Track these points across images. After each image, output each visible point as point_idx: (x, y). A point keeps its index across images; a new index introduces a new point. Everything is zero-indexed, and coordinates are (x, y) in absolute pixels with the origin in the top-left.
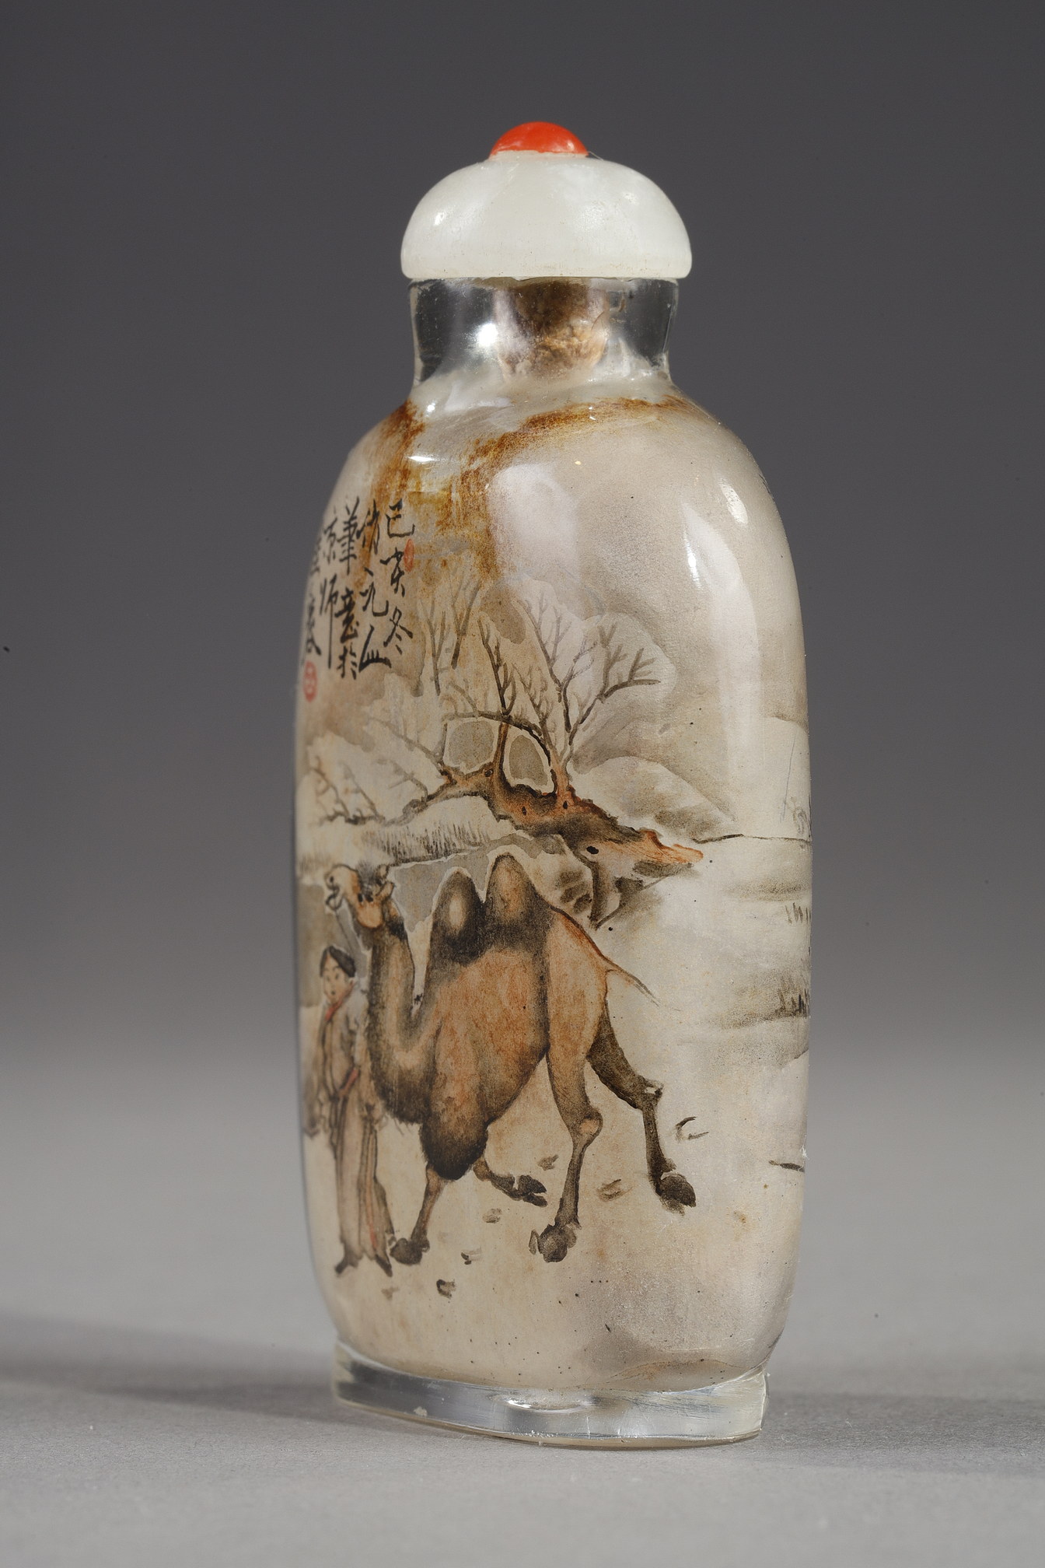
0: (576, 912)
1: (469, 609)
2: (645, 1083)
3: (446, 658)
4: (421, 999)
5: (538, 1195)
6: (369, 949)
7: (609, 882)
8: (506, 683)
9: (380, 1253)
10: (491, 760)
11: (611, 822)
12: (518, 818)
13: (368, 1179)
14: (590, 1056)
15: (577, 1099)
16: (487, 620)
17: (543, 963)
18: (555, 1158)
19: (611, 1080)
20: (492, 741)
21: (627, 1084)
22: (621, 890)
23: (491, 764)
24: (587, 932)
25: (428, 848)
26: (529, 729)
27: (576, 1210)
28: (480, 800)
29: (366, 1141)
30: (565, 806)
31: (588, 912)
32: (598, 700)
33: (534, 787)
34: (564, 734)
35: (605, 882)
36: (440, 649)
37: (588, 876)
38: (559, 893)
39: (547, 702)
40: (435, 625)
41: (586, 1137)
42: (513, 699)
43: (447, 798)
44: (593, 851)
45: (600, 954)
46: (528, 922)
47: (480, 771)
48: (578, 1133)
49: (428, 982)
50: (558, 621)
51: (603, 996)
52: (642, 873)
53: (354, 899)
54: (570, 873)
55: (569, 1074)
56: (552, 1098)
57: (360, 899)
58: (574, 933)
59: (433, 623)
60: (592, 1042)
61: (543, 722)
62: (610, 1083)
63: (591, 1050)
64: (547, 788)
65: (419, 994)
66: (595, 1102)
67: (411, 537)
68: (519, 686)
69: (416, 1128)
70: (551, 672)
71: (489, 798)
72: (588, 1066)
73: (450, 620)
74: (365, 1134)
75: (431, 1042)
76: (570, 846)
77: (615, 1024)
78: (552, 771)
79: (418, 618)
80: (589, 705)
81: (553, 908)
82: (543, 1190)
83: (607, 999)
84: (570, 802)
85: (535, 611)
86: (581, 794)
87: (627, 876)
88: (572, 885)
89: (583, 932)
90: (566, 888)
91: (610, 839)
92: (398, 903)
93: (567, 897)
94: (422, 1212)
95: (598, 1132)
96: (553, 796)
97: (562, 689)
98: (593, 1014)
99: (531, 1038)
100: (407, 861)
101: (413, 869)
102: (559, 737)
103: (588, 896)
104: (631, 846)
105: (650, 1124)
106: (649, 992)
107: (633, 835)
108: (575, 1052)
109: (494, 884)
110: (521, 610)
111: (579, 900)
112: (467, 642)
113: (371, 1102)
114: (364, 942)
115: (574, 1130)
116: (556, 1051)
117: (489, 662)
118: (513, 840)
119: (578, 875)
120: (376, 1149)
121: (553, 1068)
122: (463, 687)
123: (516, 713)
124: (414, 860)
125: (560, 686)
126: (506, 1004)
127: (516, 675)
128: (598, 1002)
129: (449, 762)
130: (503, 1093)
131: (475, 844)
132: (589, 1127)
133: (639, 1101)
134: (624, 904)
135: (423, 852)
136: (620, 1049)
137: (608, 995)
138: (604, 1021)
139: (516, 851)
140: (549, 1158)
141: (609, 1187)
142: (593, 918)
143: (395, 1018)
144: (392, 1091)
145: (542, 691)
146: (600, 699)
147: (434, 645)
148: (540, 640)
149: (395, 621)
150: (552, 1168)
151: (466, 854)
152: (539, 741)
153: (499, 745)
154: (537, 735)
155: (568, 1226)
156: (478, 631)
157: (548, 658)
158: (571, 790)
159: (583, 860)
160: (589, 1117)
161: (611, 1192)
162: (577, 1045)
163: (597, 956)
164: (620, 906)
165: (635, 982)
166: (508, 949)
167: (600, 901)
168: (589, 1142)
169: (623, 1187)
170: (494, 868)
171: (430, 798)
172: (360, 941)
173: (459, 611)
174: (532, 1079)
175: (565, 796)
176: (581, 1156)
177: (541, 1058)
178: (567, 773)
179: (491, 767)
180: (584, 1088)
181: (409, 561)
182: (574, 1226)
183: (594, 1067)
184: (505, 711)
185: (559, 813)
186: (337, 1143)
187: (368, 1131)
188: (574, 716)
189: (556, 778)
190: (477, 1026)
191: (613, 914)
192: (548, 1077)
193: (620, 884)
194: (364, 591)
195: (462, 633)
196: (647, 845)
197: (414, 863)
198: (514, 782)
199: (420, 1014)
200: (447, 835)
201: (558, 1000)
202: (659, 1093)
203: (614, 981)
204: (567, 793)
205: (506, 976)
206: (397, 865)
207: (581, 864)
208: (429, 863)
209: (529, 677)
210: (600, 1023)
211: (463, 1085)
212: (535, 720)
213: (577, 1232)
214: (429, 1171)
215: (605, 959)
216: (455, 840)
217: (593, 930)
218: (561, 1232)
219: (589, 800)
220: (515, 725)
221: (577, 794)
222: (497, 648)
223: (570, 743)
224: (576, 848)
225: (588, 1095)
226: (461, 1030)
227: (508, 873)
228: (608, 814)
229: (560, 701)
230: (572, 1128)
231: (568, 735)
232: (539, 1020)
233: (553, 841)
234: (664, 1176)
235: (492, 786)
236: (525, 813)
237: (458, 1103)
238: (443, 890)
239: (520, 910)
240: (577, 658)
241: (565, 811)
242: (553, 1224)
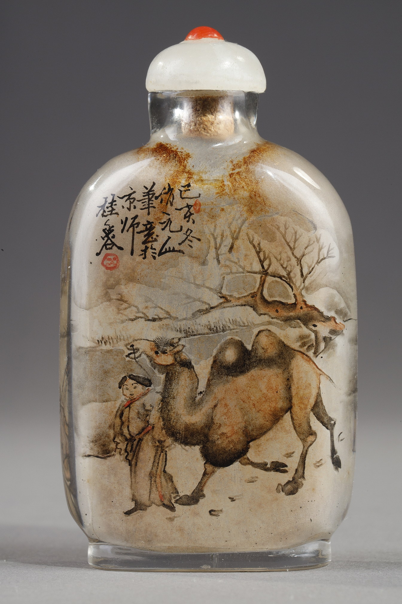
0: (308, 351)
1: (240, 229)
2: (331, 419)
3: (224, 249)
4: (203, 393)
5: (283, 468)
6: (163, 374)
7: (321, 339)
8: (265, 259)
9: (166, 502)
10: (255, 290)
11: (321, 314)
12: (274, 314)
13: (159, 472)
14: (312, 410)
15: (306, 427)
16: (251, 232)
17: (289, 373)
18: (293, 453)
19: (319, 418)
20: (256, 283)
21: (325, 420)
22: (325, 342)
23: (255, 292)
24: (312, 359)
25: (210, 329)
26: (280, 277)
27: (304, 473)
28: (248, 308)
29: (158, 456)
30: (301, 308)
31: (313, 351)
32: (316, 265)
33: (283, 301)
34: (300, 279)
35: (320, 338)
36: (220, 246)
37: (313, 336)
38: (299, 344)
39: (291, 266)
40: (217, 235)
41: (309, 443)
42: (269, 265)
43: (224, 308)
44: (315, 326)
45: (318, 368)
46: (280, 357)
47: (248, 295)
48: (306, 441)
49: (209, 385)
50: (296, 233)
51: (318, 385)
52: (331, 334)
53: (152, 353)
54: (304, 335)
55: (302, 418)
56: (292, 428)
57: (157, 353)
58: (307, 360)
59: (215, 234)
60: (314, 404)
61: (289, 274)
62: (320, 420)
63: (313, 407)
64: (293, 301)
65: (202, 391)
66: (314, 428)
67: (198, 199)
68: (273, 260)
69: (197, 448)
70: (293, 254)
71: (254, 308)
72: (312, 413)
73: (227, 233)
74: (156, 453)
75: (210, 411)
76: (304, 325)
77: (323, 396)
78: (294, 294)
79: (204, 233)
80: (313, 266)
81: (295, 350)
82: (286, 466)
83: (320, 386)
84: (304, 306)
85: (282, 229)
86: (309, 303)
87: (327, 336)
88: (306, 340)
89: (310, 359)
90: (303, 341)
91: (321, 321)
92: (187, 354)
93: (303, 345)
94: (200, 483)
95: (315, 440)
96: (295, 305)
97: (299, 261)
98: (314, 393)
99: (281, 404)
100: (194, 335)
101: (199, 339)
102: (297, 280)
103: (313, 344)
104: (328, 323)
105: (332, 435)
106: (333, 382)
107: (328, 319)
108: (306, 408)
109: (257, 342)
110: (274, 229)
111: (309, 346)
112: (238, 243)
113: (162, 439)
114: (159, 371)
115: (304, 440)
116: (296, 409)
117: (253, 251)
118: (270, 323)
119: (308, 336)
120: (166, 459)
121: (294, 416)
122: (236, 261)
123: (271, 271)
124: (199, 334)
125: (298, 259)
126: (265, 391)
127: (271, 255)
128: (317, 387)
129: (225, 292)
130: (261, 428)
131: (245, 326)
132: (311, 439)
133: (329, 427)
134: (326, 347)
135: (207, 331)
136: (324, 406)
137: (320, 384)
138: (319, 395)
139: (273, 328)
140: (290, 453)
141: (318, 462)
142: (315, 353)
143: (183, 402)
144: (180, 433)
145: (288, 261)
146: (317, 264)
147: (216, 244)
148: (286, 241)
149: (188, 234)
150: (292, 457)
151: (237, 330)
152: (286, 282)
153: (260, 285)
154: (285, 279)
155: (299, 480)
156: (246, 237)
157: (291, 248)
158: (305, 302)
159: (311, 330)
160: (312, 434)
161: (318, 464)
162: (307, 405)
163: (316, 369)
164: (325, 348)
165: (329, 379)
166: (266, 369)
167: (318, 346)
168: (311, 445)
169: (323, 462)
170: (257, 335)
171: (212, 308)
172: (156, 371)
173: (233, 229)
174: (281, 421)
175: (302, 304)
176: (307, 451)
177: (287, 412)
178: (302, 295)
179: (255, 294)
180: (309, 423)
181: (197, 209)
182: (303, 480)
183: (314, 414)
184: (264, 270)
185: (298, 311)
186: (132, 459)
187: (159, 452)
188: (305, 271)
189: (296, 297)
190: (244, 402)
191: (322, 351)
192: (290, 419)
193: (325, 339)
194: (162, 221)
195: (235, 238)
196: (333, 322)
197: (199, 336)
198: (270, 299)
199: (202, 400)
200: (224, 323)
201: (298, 388)
202: (335, 423)
203: (323, 378)
204: (303, 303)
205: (265, 380)
206: (187, 337)
207: (310, 331)
208: (211, 335)
209: (280, 256)
210: (317, 396)
211: (233, 427)
212: (284, 273)
213: (304, 482)
214: (206, 465)
215: (320, 370)
216: (229, 324)
217: (315, 358)
218: (295, 483)
219: (313, 305)
220: (271, 276)
221: (307, 303)
222: (259, 244)
223: (304, 282)
224: (307, 325)
225: (311, 425)
226: (232, 404)
227: (266, 337)
228: (320, 311)
229: (298, 265)
230: (303, 440)
231: (302, 279)
232: (286, 397)
233: (295, 322)
234: (335, 456)
235: (256, 301)
236: (278, 312)
237: (229, 435)
238: (221, 346)
239: (274, 352)
240: (306, 247)
241: (301, 310)
242: (291, 479)
